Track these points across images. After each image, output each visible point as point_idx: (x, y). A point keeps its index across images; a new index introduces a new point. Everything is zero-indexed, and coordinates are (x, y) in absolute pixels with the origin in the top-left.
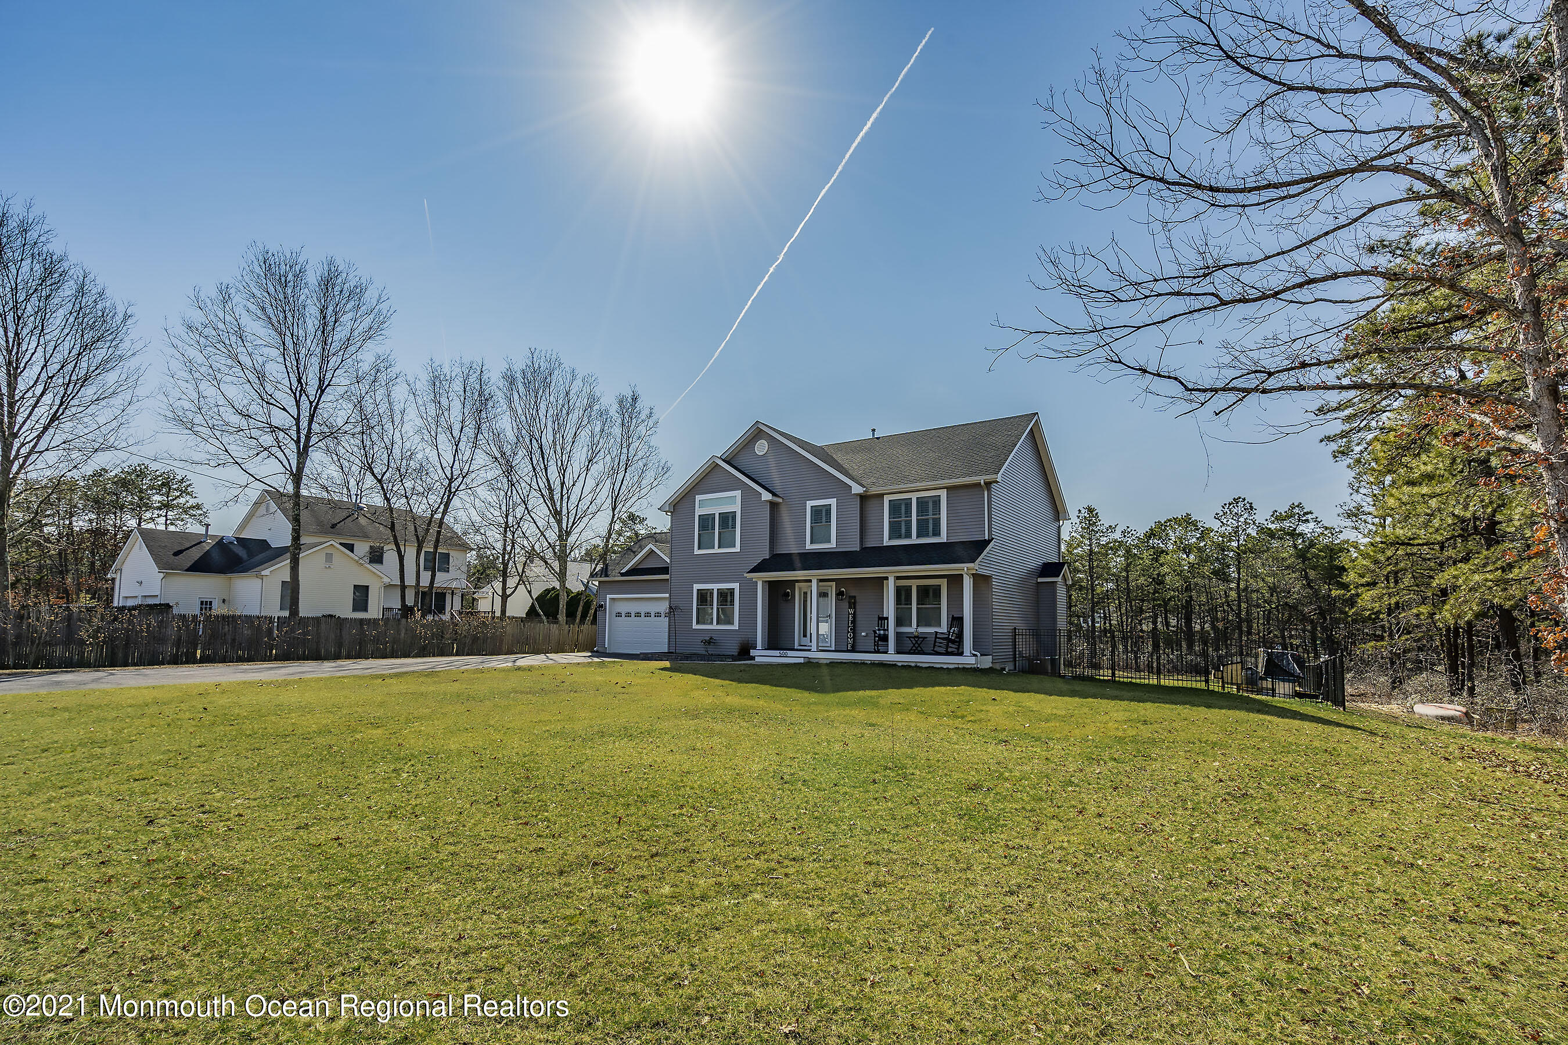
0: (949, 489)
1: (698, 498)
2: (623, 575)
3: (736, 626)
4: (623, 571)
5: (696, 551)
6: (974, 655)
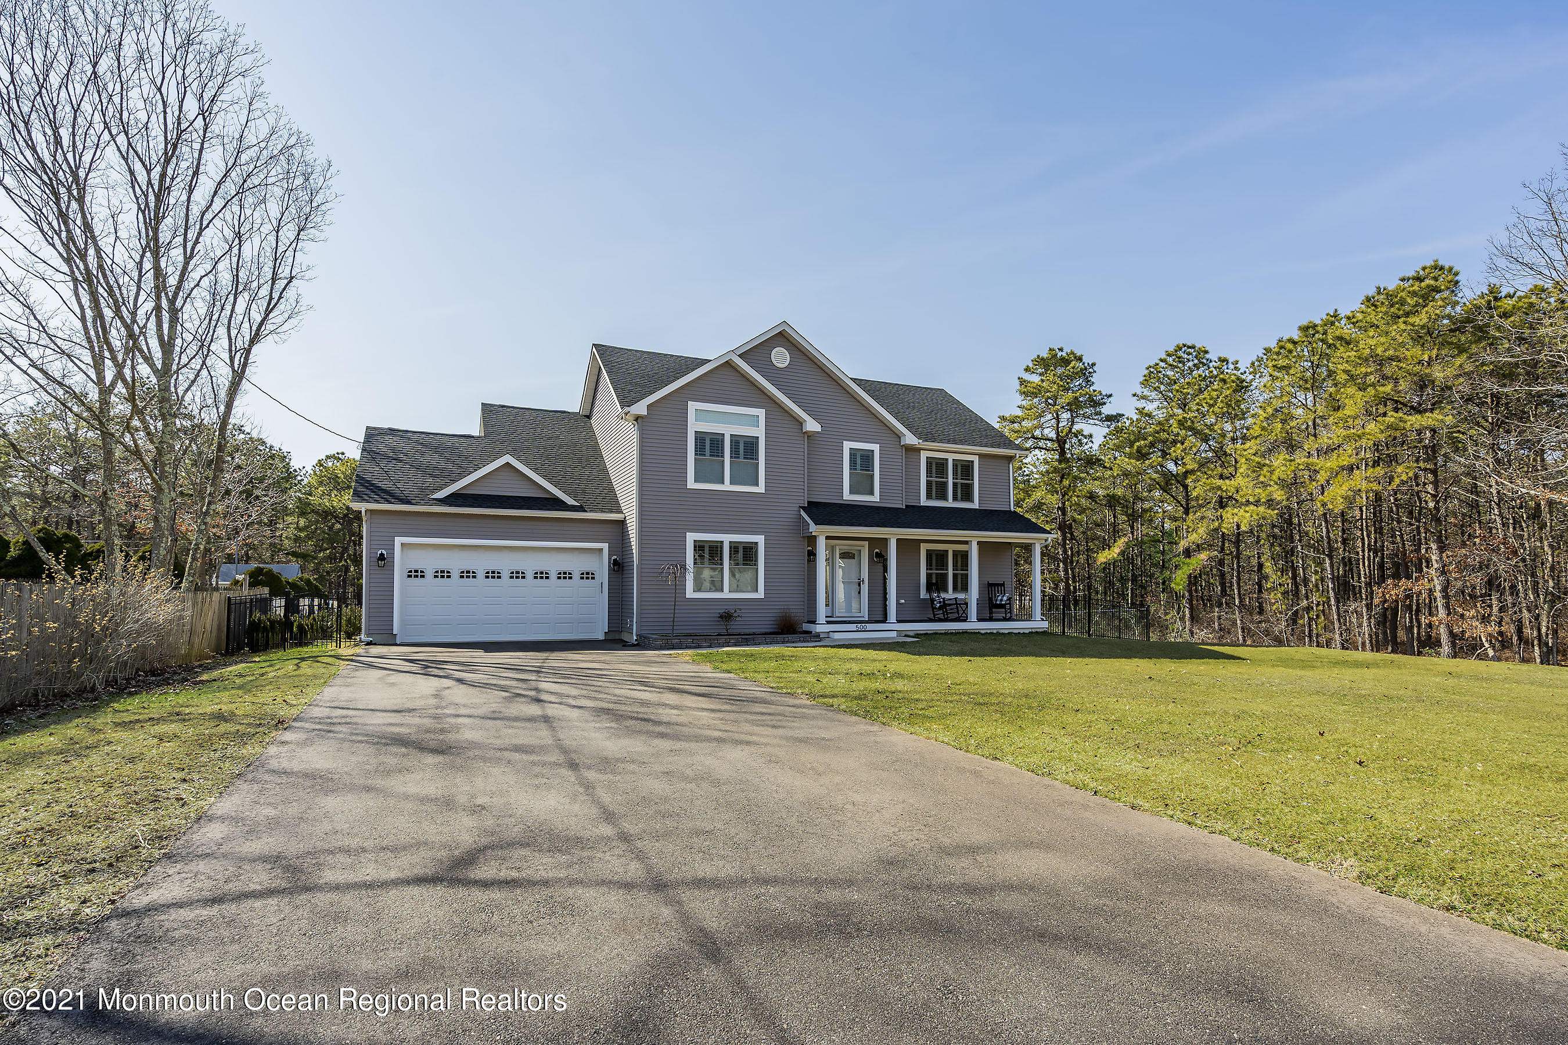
0: (981, 456)
1: (693, 406)
3: (761, 594)
4: (440, 496)
5: (691, 484)
6: (1043, 620)
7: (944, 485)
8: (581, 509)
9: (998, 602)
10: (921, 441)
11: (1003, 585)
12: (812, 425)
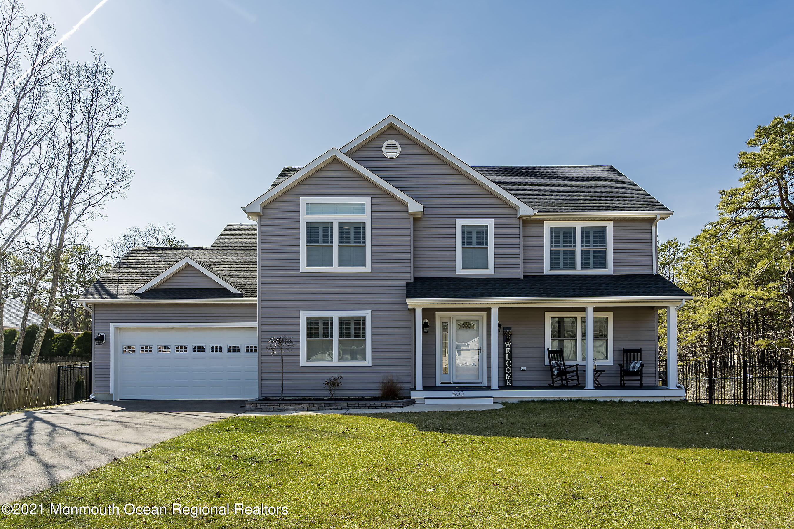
0: (616, 221)
1: (304, 201)
2: (142, 296)
3: (368, 362)
4: (141, 291)
5: (304, 269)
6: (680, 388)
7: (573, 253)
8: (240, 296)
9: (631, 369)
10: (536, 211)
11: (639, 351)
12: (415, 207)
